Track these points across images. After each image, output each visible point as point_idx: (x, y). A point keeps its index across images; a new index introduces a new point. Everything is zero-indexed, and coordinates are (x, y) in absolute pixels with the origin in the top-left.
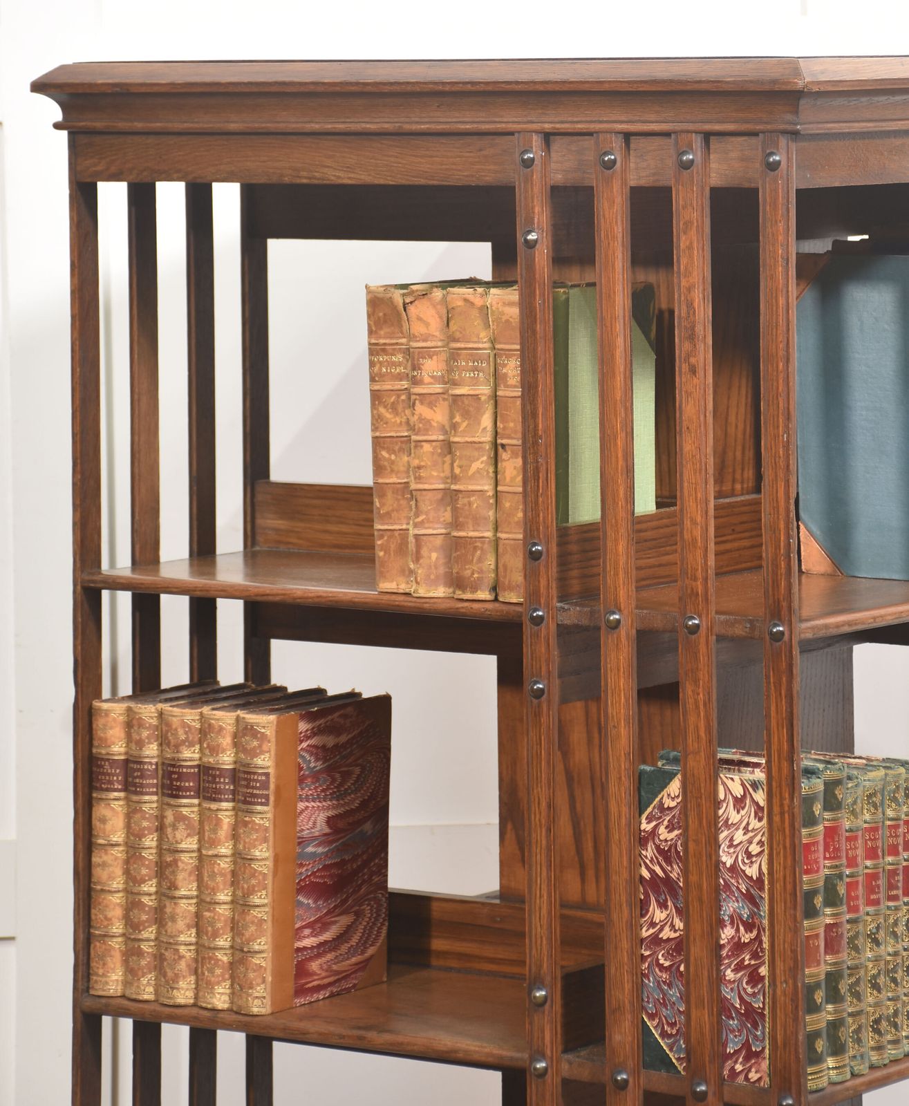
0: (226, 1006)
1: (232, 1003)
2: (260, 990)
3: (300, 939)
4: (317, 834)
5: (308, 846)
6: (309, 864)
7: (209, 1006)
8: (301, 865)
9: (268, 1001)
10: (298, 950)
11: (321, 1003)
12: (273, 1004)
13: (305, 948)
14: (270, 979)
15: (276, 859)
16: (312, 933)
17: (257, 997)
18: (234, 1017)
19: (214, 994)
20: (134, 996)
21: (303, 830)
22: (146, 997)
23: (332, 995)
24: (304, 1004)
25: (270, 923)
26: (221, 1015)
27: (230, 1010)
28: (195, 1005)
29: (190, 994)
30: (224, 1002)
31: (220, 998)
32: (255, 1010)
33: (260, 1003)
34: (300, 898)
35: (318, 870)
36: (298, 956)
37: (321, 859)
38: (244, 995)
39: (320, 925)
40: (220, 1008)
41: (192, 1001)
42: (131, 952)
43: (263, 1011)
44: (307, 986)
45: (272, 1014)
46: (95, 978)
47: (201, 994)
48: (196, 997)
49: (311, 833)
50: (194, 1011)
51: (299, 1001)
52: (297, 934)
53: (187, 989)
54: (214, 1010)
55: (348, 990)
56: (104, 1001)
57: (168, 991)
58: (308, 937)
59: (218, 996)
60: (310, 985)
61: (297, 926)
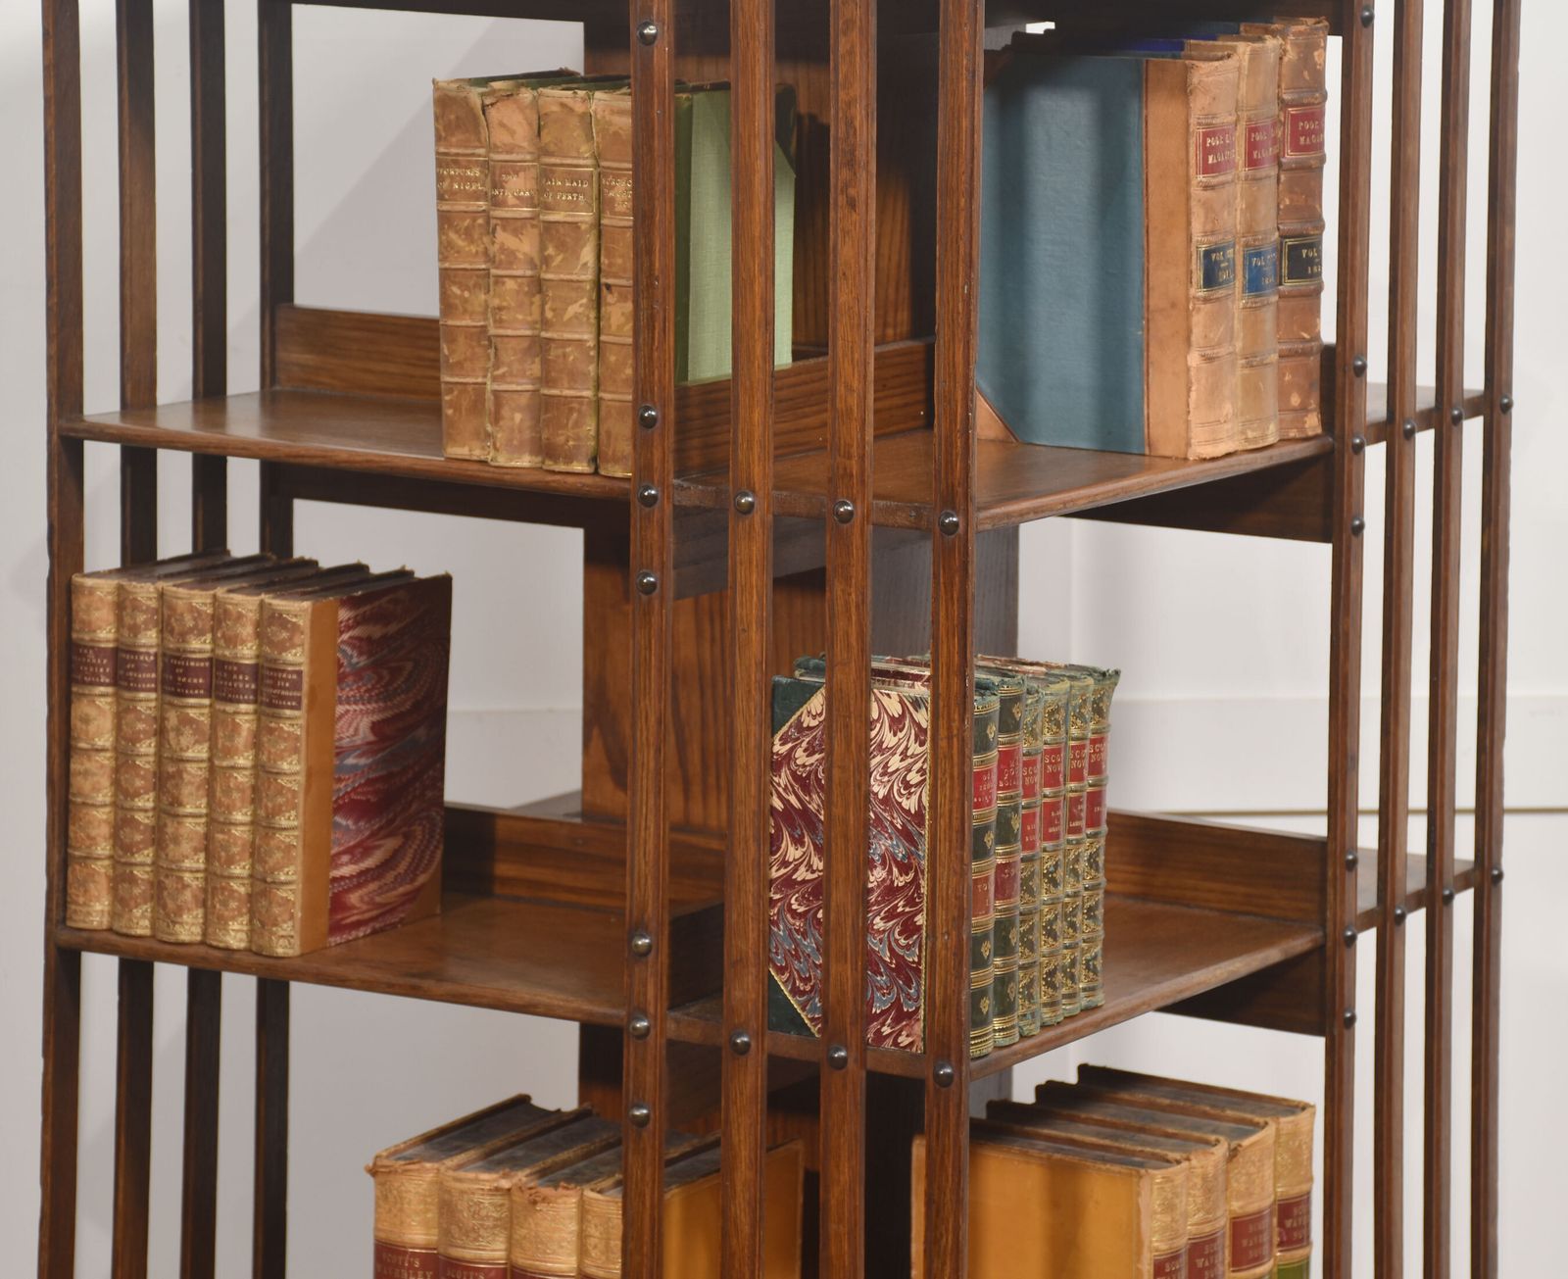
0: (242, 945)
1: (250, 941)
2: (286, 928)
3: (337, 866)
4: (359, 742)
5: (348, 756)
6: (349, 779)
7: (221, 945)
8: (339, 780)
9: (296, 941)
10: (335, 880)
11: (361, 942)
12: (302, 945)
13: (342, 878)
14: (300, 915)
15: (310, 774)
16: (351, 860)
17: (282, 936)
18: (254, 959)
19: (227, 931)
20: (125, 931)
21: (341, 739)
22: (139, 932)
23: (374, 932)
24: (341, 943)
25: (300, 849)
26: (237, 956)
27: (248, 950)
28: (202, 943)
29: (197, 930)
30: (241, 940)
31: (235, 935)
32: (280, 951)
33: (286, 942)
34: (338, 819)
35: (360, 785)
36: (334, 887)
37: (363, 772)
38: (266, 933)
39: (360, 850)
40: (235, 947)
41: (199, 938)
42: (121, 878)
43: (290, 952)
44: (344, 922)
45: (302, 955)
46: (73, 907)
47: (210, 930)
48: (204, 934)
49: (352, 741)
50: (202, 950)
51: (337, 939)
52: (334, 861)
53: (193, 924)
54: (228, 950)
55: (393, 926)
56: (85, 935)
57: (168, 926)
58: (346, 864)
59: (233, 933)
60: (348, 921)
61: (333, 852)
